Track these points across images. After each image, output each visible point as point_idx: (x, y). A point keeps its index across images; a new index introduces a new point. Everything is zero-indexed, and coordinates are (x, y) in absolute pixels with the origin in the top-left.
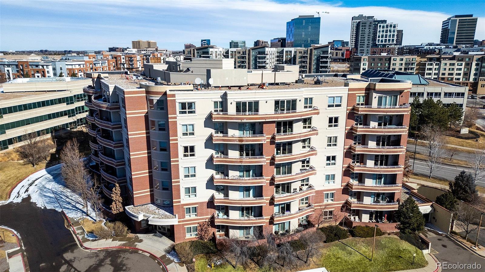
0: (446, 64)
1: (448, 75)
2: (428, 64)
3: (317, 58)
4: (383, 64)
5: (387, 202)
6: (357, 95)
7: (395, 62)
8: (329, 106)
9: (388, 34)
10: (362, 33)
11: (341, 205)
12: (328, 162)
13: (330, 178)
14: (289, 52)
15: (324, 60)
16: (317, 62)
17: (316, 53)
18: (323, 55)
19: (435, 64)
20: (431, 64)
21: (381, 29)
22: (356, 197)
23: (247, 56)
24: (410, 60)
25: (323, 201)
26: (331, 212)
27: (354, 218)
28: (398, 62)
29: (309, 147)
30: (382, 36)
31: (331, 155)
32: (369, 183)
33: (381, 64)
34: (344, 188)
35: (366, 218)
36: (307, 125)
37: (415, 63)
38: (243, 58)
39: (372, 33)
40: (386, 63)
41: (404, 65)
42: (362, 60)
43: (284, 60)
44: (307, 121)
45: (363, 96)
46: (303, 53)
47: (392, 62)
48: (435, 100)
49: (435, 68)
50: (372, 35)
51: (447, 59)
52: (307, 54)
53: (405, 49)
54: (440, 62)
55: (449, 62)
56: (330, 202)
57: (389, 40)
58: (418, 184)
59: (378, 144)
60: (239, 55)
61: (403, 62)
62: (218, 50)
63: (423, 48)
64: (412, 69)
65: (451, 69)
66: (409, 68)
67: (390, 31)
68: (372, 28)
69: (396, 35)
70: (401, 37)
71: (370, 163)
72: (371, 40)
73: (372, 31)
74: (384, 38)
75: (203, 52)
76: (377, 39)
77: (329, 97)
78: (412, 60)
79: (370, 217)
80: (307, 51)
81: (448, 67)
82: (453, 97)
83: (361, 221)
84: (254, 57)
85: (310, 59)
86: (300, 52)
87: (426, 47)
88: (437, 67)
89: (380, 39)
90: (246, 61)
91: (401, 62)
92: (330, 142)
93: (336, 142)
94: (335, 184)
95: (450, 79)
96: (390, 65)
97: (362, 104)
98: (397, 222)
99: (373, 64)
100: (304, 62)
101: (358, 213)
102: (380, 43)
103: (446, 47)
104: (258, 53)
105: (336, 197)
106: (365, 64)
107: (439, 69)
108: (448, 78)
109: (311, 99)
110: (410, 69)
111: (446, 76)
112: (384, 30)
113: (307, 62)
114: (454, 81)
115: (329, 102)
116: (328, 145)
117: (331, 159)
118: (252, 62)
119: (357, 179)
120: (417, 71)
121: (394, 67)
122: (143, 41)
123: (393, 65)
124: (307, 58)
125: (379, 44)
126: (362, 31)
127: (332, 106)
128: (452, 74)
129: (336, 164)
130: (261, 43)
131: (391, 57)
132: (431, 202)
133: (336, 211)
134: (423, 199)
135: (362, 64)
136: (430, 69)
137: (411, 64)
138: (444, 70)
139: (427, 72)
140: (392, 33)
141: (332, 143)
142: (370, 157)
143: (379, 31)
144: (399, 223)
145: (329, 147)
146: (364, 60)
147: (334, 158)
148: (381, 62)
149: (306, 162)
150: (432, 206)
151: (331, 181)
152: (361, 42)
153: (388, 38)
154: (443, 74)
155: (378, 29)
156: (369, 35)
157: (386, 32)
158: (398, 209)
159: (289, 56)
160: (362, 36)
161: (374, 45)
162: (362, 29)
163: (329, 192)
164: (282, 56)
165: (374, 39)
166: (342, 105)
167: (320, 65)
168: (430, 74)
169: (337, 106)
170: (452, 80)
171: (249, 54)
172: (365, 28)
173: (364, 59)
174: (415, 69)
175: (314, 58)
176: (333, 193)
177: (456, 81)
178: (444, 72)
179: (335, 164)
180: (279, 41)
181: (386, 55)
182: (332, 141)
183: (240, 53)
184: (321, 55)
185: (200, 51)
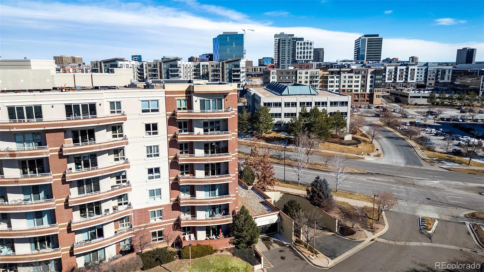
0: (345, 77)
1: (348, 87)
2: (330, 76)
3: (229, 71)
4: (291, 77)
5: (223, 215)
6: (176, 98)
7: (300, 75)
8: (144, 111)
9: (306, 51)
10: (282, 50)
11: (173, 223)
12: (151, 175)
13: (155, 193)
14: (205, 66)
15: (236, 73)
16: (229, 75)
17: (227, 67)
18: (234, 69)
19: (336, 77)
20: (333, 77)
21: (300, 46)
22: (190, 212)
23: (158, 69)
24: (314, 74)
25: (149, 221)
26: (160, 233)
27: (190, 237)
28: (304, 75)
29: (124, 158)
30: (301, 53)
31: (153, 166)
32: (201, 195)
33: (289, 77)
34: (173, 204)
35: (202, 235)
36: (118, 134)
37: (318, 76)
38: (154, 71)
39: (291, 50)
40: (293, 77)
41: (309, 77)
42: (271, 73)
43: (201, 74)
44: (116, 128)
45: (185, 100)
46: (215, 66)
47: (298, 75)
48: (320, 109)
49: (336, 81)
50: (291, 52)
51: (346, 72)
52: (219, 67)
53: (322, 65)
54: (340, 75)
55: (347, 75)
56: (158, 220)
57: (307, 57)
58: (281, 192)
59: (206, 152)
60: (150, 68)
61: (308, 75)
62: (130, 63)
63: (337, 64)
64: (316, 81)
65: (350, 82)
66: (313, 81)
67: (307, 48)
68: (291, 45)
69: (312, 52)
70: (322, 55)
71: (200, 174)
72: (291, 56)
73: (291, 47)
74: (302, 55)
75: (111, 65)
76: (296, 55)
77: (142, 101)
78: (316, 74)
79: (207, 233)
80: (219, 64)
81: (347, 79)
82: (338, 106)
83: (196, 239)
84: (166, 70)
85: (223, 72)
86: (212, 66)
87: (339, 63)
88: (338, 79)
89: (299, 55)
90: (157, 74)
91: (307, 75)
92: (151, 152)
93: (158, 151)
94: (162, 200)
95: (349, 91)
96: (297, 78)
97: (184, 109)
98: (231, 237)
99: (281, 77)
100: (216, 75)
101: (193, 230)
102: (299, 59)
103: (356, 63)
104: (169, 66)
105: (164, 214)
106: (274, 78)
107: (340, 82)
108: (348, 90)
109: (119, 103)
110: (315, 82)
111: (346, 88)
112: (302, 47)
113: (219, 76)
114: (353, 92)
115: (143, 106)
116: (148, 156)
117: (154, 171)
118: (164, 76)
119: (189, 192)
120: (321, 84)
121: (300, 80)
122: (66, 56)
123: (299, 78)
124: (219, 71)
125: (298, 61)
126: (282, 48)
127: (148, 111)
128: (351, 86)
129: (161, 176)
130: (195, 59)
131: (297, 71)
132: (279, 210)
133: (166, 231)
134: (273, 208)
135: (271, 77)
136: (332, 82)
137: (315, 77)
138: (344, 83)
139: (329, 84)
140: (309, 50)
141: (153, 154)
142: (200, 167)
143: (298, 48)
144: (233, 238)
145: (150, 158)
146: (273, 74)
147: (157, 170)
148: (289, 75)
149: (121, 177)
150: (279, 215)
151: (157, 198)
152: (282, 59)
153: (305, 55)
154: (344, 86)
155: (297, 46)
156: (289, 52)
157: (304, 49)
158: (232, 222)
159: (206, 70)
160: (282, 52)
161: (294, 61)
162: (283, 45)
163: (156, 210)
164: (199, 70)
165: (294, 56)
166: (160, 110)
167: (233, 78)
168: (332, 86)
169: (153, 111)
170: (351, 92)
171: (160, 68)
172: (285, 45)
173: (273, 72)
174: (319, 81)
175: (226, 71)
176: (161, 210)
177: (354, 92)
178: (344, 84)
179: (159, 177)
180: (207, 57)
181: (293, 69)
182: (152, 151)
183: (150, 65)
184: (233, 69)
185: (107, 64)
